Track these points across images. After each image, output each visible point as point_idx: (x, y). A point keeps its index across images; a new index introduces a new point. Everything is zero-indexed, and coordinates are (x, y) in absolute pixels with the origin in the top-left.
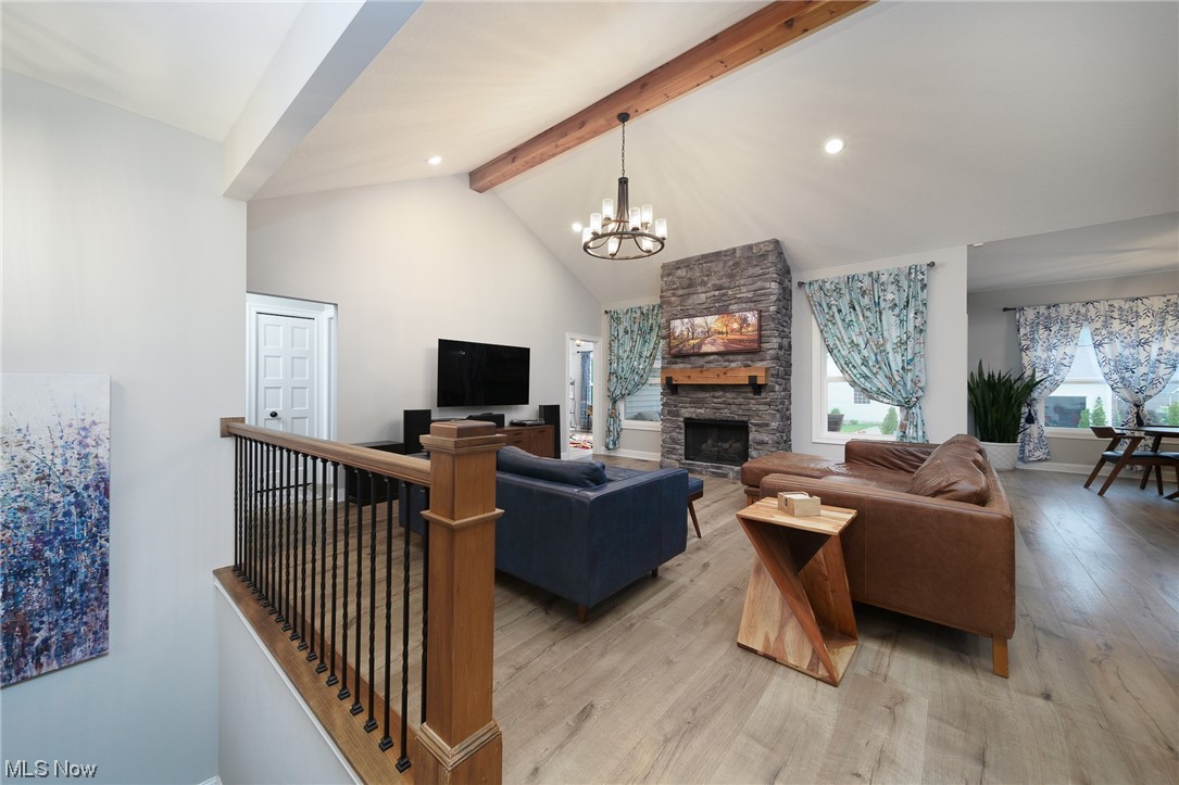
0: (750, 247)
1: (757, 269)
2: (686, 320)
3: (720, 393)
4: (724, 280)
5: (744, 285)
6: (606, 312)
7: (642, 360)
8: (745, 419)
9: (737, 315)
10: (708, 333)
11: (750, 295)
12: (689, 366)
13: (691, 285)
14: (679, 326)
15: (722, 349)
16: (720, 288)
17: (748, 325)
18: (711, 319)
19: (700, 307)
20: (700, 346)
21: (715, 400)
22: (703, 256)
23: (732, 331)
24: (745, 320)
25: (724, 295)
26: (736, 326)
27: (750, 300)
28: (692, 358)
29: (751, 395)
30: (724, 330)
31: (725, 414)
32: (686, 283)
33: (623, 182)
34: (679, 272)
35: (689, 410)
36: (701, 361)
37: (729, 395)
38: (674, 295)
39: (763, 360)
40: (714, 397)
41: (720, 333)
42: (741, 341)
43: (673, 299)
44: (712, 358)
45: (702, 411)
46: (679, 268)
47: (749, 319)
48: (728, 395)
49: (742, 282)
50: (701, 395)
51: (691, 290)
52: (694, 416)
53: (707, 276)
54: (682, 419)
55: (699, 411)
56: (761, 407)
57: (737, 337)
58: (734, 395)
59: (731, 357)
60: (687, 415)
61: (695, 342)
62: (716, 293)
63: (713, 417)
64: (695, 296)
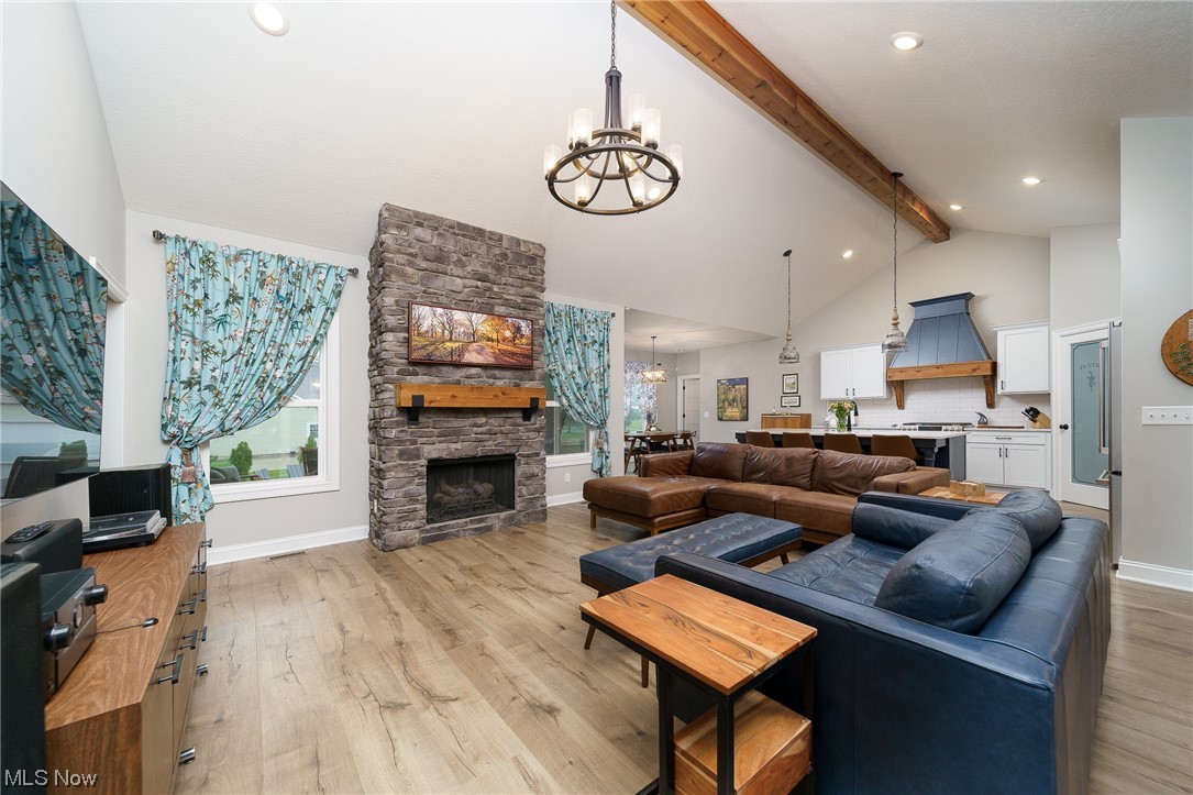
0: (518, 242)
1: (526, 272)
2: (440, 311)
3: (483, 420)
4: (490, 271)
5: (512, 286)
6: (159, 237)
7: (284, 362)
8: (512, 450)
9: (510, 320)
10: (473, 336)
11: (519, 300)
12: (437, 380)
13: (441, 257)
14: (428, 318)
15: (491, 360)
16: (484, 279)
17: (522, 336)
18: (477, 318)
19: (454, 295)
20: (461, 351)
21: (475, 429)
22: (459, 224)
23: (504, 339)
24: (518, 329)
25: (490, 289)
26: (508, 334)
27: (517, 306)
28: (445, 369)
29: (520, 421)
30: (495, 337)
31: (491, 447)
32: (431, 253)
33: (613, 80)
34: (419, 231)
35: (437, 446)
36: (459, 374)
37: (494, 421)
38: (411, 264)
39: (532, 380)
40: (475, 425)
41: (489, 339)
42: (514, 354)
43: (409, 270)
44: (474, 371)
45: (459, 446)
46: (420, 224)
47: (523, 329)
48: (492, 421)
49: (510, 281)
50: (456, 423)
51: (441, 267)
52: (444, 456)
53: (466, 255)
54: (424, 462)
55: (454, 446)
56: (532, 435)
57: (509, 348)
58: (500, 421)
59: (497, 373)
60: (435, 455)
61: (456, 345)
62: (479, 283)
63: (473, 454)
64: (447, 278)
